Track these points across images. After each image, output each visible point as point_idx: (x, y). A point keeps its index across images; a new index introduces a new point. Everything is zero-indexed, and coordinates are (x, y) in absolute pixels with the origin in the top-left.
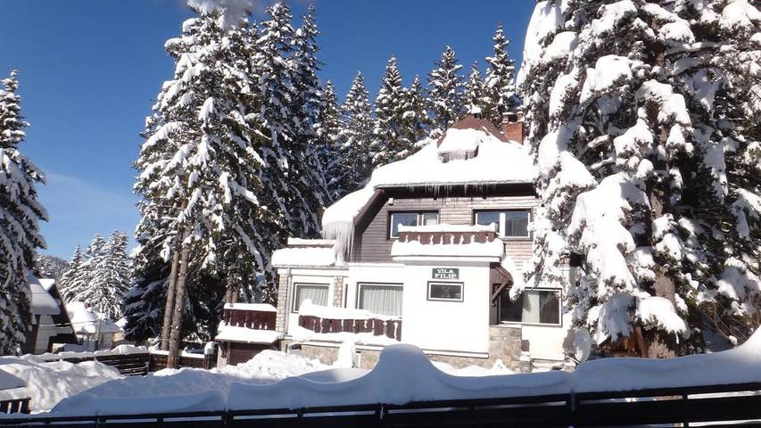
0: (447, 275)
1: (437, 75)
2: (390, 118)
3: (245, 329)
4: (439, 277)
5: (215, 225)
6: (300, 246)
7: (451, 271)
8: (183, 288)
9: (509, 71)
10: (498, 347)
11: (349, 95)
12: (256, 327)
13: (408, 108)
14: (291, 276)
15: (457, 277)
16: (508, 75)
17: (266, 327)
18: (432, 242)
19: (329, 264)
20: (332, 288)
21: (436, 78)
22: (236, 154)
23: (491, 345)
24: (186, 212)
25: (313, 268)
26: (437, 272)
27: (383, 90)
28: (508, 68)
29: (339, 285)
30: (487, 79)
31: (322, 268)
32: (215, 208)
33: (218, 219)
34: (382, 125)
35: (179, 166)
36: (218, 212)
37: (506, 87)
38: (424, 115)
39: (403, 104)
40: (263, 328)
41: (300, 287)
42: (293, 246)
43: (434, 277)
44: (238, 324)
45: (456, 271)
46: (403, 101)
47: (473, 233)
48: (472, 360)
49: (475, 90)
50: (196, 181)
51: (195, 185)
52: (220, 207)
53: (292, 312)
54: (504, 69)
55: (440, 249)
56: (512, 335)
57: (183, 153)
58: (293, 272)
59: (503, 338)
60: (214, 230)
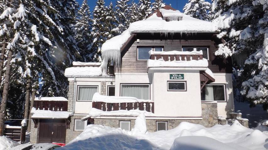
0: (178, 77)
1: (120, 2)
2: (101, 18)
3: (49, 111)
4: (174, 79)
5: (30, 53)
6: (80, 66)
7: (180, 75)
8: (7, 90)
9: (149, 4)
10: (206, 114)
11: (81, 8)
12: (56, 110)
13: (108, 15)
14: (76, 81)
15: (183, 79)
16: (149, 5)
17: (62, 110)
18: (169, 60)
19: (98, 75)
20: (100, 88)
21: (120, 4)
22: (38, 19)
23: (202, 112)
24: (12, 44)
25: (89, 77)
26: (172, 76)
27: (97, 7)
28: (148, 2)
29: (104, 86)
30: (140, 6)
31: (94, 77)
32: (29, 44)
33: (32, 50)
34: (97, 21)
35: (7, 17)
36: (31, 46)
37: (148, 10)
38: (115, 18)
39: (106, 13)
40: (60, 110)
41: (81, 87)
42: (76, 66)
43: (171, 78)
44: (44, 109)
45: (182, 75)
46: (105, 12)
47: (192, 55)
48: (193, 121)
49: (136, 10)
50: (18, 26)
51: (18, 29)
52: (33, 44)
53: (77, 101)
54: (147, 3)
55: (174, 63)
56: (213, 107)
57: (8, 11)
58: (77, 79)
59: (208, 109)
60: (29, 56)
